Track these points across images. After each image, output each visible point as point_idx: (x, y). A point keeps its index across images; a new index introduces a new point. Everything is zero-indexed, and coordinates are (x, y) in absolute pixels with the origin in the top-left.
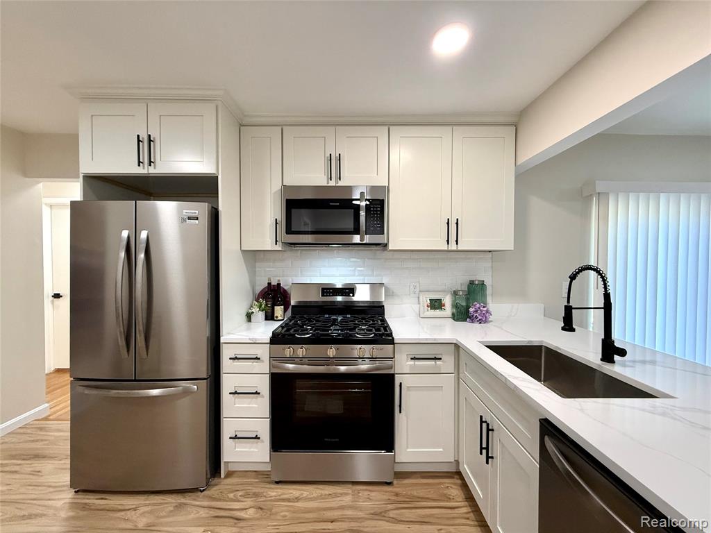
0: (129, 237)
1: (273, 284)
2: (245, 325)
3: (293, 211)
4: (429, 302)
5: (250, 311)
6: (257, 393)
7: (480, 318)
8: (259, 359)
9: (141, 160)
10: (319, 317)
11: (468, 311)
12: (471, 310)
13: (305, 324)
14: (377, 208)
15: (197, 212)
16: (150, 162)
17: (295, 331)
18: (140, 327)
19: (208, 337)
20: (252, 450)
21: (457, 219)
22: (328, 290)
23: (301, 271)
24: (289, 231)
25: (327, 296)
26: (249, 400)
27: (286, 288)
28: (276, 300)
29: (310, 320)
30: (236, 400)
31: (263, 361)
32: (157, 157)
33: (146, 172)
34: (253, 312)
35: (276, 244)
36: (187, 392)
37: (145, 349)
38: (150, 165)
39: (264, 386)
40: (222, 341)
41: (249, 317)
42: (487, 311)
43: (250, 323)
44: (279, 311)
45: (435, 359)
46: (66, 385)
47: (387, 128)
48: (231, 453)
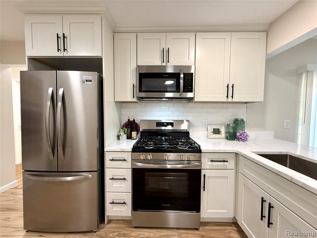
0: (53, 92)
1: (130, 120)
2: (117, 141)
3: (143, 80)
4: (213, 130)
5: (119, 134)
6: (124, 179)
7: (243, 138)
8: (126, 160)
9: (59, 48)
10: (156, 138)
11: (236, 135)
12: (238, 134)
13: (149, 141)
14: (189, 78)
15: (91, 77)
16: (64, 50)
17: (145, 145)
18: (60, 143)
19: (98, 148)
20: (122, 209)
21: (233, 84)
22: (160, 124)
23: (145, 114)
24: (140, 91)
25: (159, 126)
26: (120, 182)
27: (137, 122)
28: (133, 128)
29: (151, 139)
30: (113, 182)
31: (128, 162)
32: (68, 46)
33: (63, 56)
34: (121, 135)
35: (133, 98)
36: (87, 178)
37: (63, 155)
38: (65, 51)
39: (129, 175)
40: (105, 150)
41: (119, 137)
42: (247, 135)
43: (119, 140)
44: (134, 134)
45: (224, 161)
46: (20, 173)
47: (194, 33)
48: (111, 211)
